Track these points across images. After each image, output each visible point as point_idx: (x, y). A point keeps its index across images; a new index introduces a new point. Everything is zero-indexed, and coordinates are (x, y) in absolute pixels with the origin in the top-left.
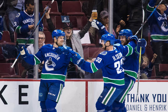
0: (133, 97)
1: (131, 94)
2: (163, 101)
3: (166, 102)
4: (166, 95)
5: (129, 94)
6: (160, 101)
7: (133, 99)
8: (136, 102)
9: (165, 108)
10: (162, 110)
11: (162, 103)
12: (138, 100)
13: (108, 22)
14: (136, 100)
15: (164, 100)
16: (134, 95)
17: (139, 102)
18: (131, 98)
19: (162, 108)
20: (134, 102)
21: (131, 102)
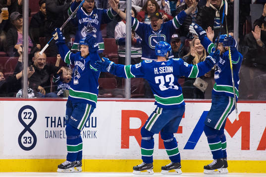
0: (53, 120)
1: (52, 118)
2: (92, 127)
3: (95, 127)
4: (96, 118)
5: (49, 117)
6: (89, 127)
7: (53, 123)
8: (58, 127)
9: (94, 134)
10: (91, 137)
11: (91, 129)
12: (61, 125)
13: (22, 24)
14: (58, 125)
15: (94, 125)
16: (55, 118)
17: (61, 127)
18: (52, 122)
19: (91, 135)
20: (55, 127)
21: (51, 127)
